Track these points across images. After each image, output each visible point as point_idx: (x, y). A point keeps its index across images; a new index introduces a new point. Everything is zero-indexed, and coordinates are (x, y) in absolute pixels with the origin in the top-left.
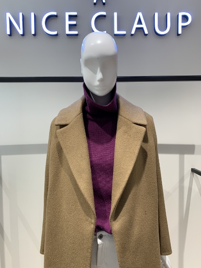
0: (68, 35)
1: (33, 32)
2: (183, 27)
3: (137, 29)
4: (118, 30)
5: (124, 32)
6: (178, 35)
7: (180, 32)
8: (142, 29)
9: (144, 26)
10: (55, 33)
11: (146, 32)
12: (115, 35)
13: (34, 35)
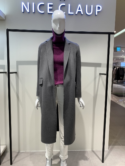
0: (48, 13)
1: (33, 12)
2: (98, 12)
3: (78, 12)
4: (70, 12)
5: (73, 13)
6: (96, 15)
7: (96, 14)
8: (80, 12)
9: (81, 11)
10: (43, 12)
11: (82, 14)
12: (69, 14)
13: (34, 13)
